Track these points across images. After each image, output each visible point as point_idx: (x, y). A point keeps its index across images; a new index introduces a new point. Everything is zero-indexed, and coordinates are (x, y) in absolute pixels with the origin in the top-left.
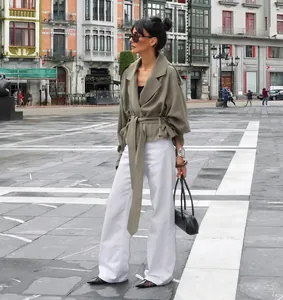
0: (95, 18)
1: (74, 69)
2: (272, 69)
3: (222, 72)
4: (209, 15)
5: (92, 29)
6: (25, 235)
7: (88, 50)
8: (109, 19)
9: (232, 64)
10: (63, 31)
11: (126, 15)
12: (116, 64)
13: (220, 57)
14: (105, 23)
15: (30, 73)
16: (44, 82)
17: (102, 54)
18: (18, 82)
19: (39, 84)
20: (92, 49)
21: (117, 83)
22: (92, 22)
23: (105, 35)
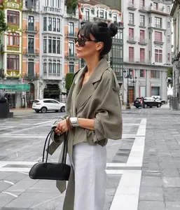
0: (50, 52)
1: (38, 85)
2: (153, 85)
3: (129, 87)
4: (122, 50)
5: (48, 59)
6: (14, 193)
7: (45, 72)
8: (59, 52)
9: (134, 82)
10: (33, 60)
11: (70, 50)
12: (63, 82)
13: (128, 77)
14: (56, 55)
15: (17, 87)
16: (24, 93)
17: (55, 75)
18: (11, 93)
19: (21, 94)
20: (48, 72)
21: (64, 94)
22: (48, 54)
23: (57, 63)
